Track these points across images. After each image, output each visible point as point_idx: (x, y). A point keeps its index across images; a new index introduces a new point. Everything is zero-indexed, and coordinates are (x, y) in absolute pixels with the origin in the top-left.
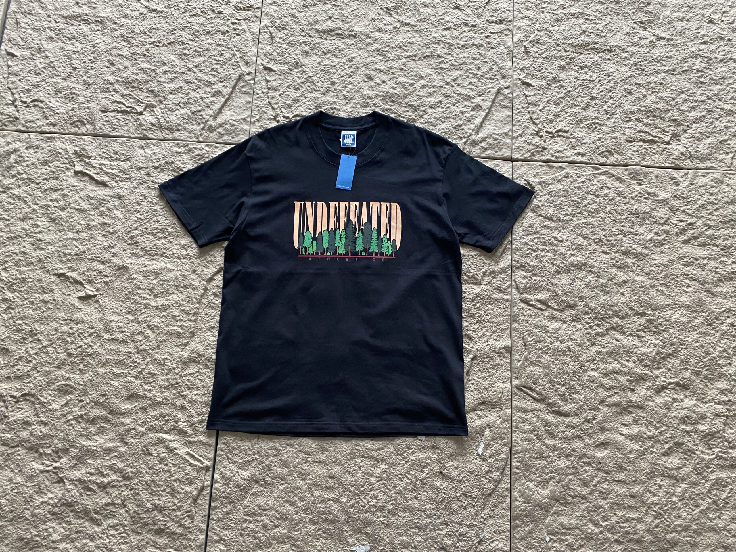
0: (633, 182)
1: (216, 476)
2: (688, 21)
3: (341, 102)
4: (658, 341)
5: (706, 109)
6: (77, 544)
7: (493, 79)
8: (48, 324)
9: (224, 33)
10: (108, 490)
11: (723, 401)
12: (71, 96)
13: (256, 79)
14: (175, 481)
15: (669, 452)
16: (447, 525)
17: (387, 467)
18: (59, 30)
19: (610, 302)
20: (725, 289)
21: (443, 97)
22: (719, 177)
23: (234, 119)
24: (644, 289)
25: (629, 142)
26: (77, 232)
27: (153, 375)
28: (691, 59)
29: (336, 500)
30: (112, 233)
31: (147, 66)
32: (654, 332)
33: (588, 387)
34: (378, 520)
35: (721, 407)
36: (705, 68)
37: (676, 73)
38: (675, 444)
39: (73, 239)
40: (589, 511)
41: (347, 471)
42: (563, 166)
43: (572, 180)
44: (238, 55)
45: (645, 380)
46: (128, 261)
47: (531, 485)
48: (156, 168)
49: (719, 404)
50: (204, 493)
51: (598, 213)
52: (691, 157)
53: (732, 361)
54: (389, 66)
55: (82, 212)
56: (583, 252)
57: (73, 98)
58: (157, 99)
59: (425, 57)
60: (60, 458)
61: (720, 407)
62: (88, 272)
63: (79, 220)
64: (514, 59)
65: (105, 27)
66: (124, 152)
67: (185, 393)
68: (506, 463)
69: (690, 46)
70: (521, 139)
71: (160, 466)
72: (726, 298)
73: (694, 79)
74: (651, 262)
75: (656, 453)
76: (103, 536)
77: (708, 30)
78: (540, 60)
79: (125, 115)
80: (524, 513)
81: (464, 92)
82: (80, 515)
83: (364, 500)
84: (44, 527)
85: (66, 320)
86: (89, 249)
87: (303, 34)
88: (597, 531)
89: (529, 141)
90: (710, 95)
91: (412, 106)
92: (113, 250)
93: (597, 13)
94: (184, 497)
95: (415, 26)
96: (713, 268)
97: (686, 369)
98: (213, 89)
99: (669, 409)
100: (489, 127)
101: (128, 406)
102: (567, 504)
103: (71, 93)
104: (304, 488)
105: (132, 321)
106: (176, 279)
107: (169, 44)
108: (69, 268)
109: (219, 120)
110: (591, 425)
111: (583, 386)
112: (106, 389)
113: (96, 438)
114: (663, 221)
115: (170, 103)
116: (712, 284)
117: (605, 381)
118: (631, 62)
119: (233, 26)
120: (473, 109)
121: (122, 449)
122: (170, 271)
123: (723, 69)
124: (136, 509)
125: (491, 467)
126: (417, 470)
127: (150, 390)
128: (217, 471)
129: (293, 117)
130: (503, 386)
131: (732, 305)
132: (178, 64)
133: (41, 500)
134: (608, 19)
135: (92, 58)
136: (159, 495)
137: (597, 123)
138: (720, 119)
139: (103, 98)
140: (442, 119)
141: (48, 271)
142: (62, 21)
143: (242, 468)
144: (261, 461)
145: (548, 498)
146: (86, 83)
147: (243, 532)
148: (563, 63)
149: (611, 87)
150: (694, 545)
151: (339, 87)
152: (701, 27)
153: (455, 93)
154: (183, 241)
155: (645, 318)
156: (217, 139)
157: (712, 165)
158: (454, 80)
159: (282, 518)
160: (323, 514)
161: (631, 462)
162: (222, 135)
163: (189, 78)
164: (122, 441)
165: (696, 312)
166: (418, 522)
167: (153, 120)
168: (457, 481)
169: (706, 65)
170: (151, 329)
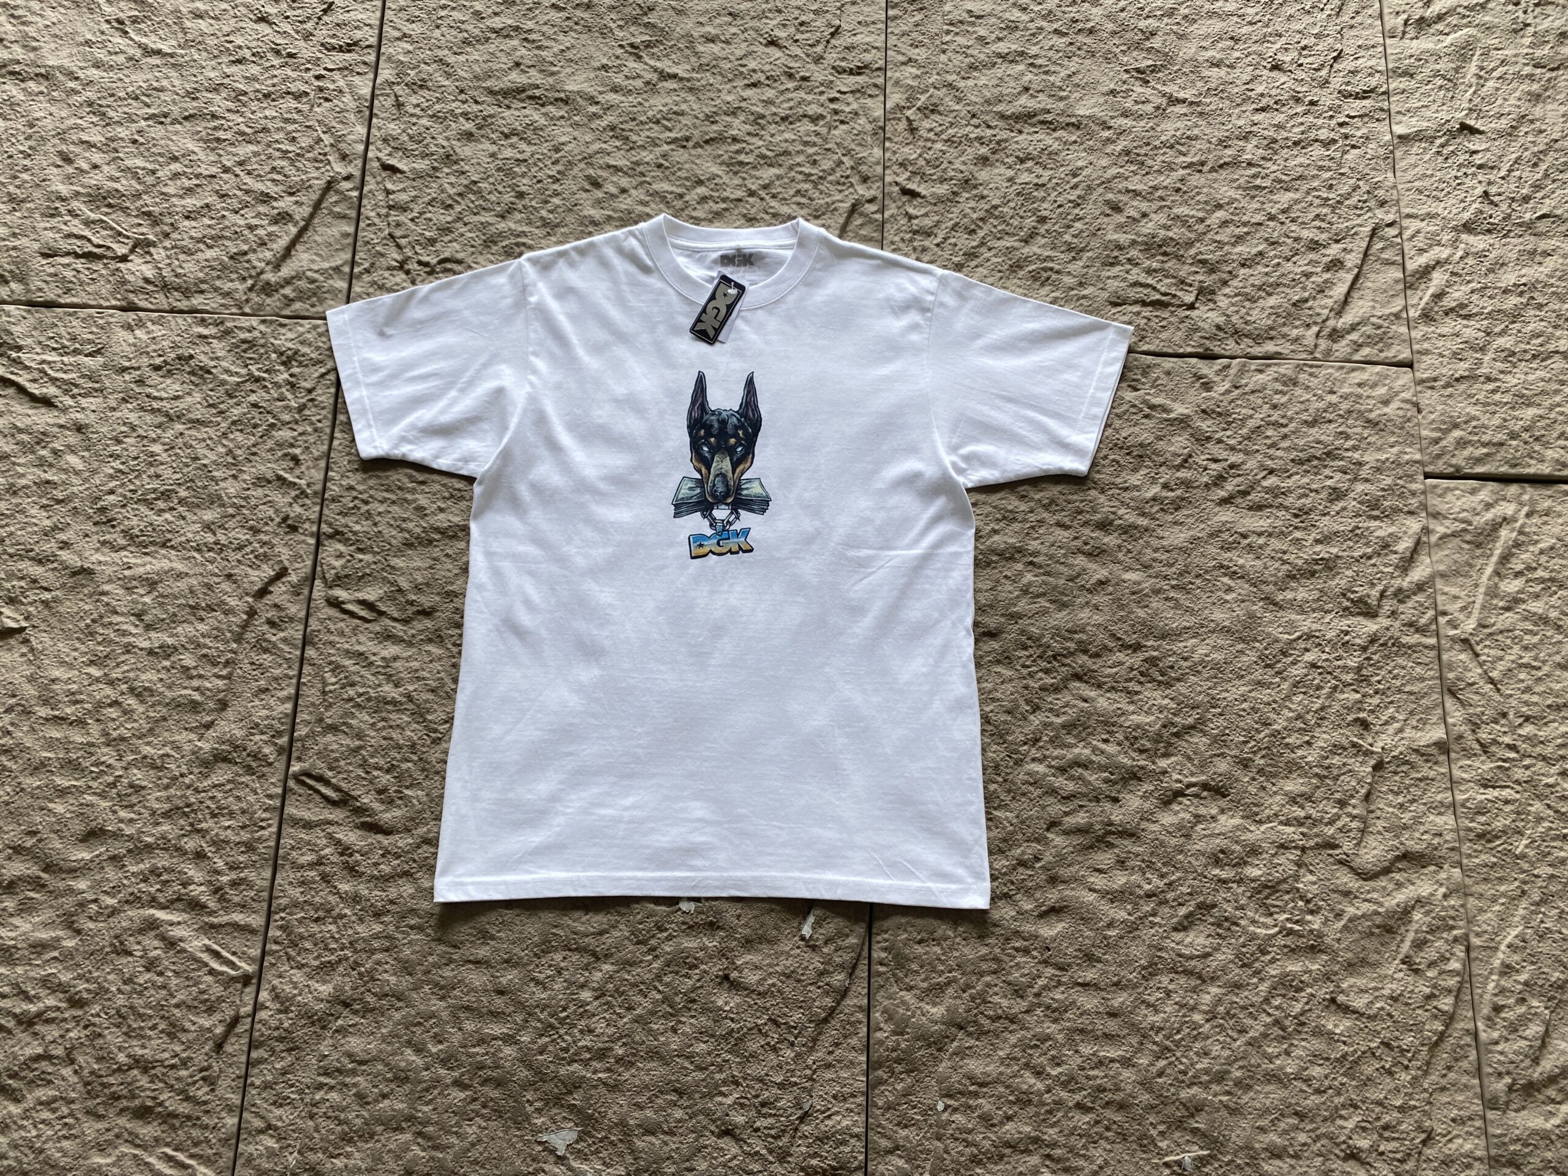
1: (264, 995)
2: (1231, 66)
3: (537, 231)
4: (1166, 701)
5: (1266, 240)
7: (844, 184)
9: (298, 96)
10: (38, 1028)
11: (1295, 819)
13: (366, 189)
14: (177, 1006)
15: (1186, 923)
16: (737, 1084)
17: (615, 968)
19: (1071, 625)
20: (1302, 593)
21: (743, 221)
22: (1289, 373)
23: (316, 267)
24: (1140, 596)
25: (1115, 304)
27: (137, 789)
28: (1236, 142)
29: (508, 1039)
30: (62, 501)
31: (139, 162)
32: (1160, 683)
33: (1024, 794)
34: (595, 1077)
35: (1292, 829)
36: (1263, 158)
37: (1206, 169)
38: (1201, 906)
40: (1024, 1046)
41: (532, 979)
44: (327, 139)
45: (1140, 779)
46: (94, 558)
47: (908, 996)
48: (157, 368)
49: (1287, 823)
50: (240, 1029)
52: (1237, 334)
53: (1313, 737)
54: (634, 159)
56: (1016, 526)
58: (158, 229)
59: (707, 142)
61: (1289, 830)
62: (7, 581)
64: (887, 144)
65: (56, 87)
66: (91, 337)
67: (204, 825)
68: (860, 955)
69: (1234, 117)
71: (148, 976)
72: (1303, 612)
73: (1242, 181)
74: (1155, 543)
75: (1160, 926)
76: (25, 1123)
77: (1271, 85)
78: (939, 146)
79: (91, 262)
80: (894, 1055)
81: (785, 210)
83: (567, 1037)
86: (12, 534)
87: (462, 97)
88: (1040, 1086)
90: (1273, 211)
92: (62, 536)
93: (1050, 54)
94: (196, 1039)
95: (688, 80)
96: (1277, 552)
97: (1222, 755)
98: (274, 208)
99: (1187, 836)
101: (83, 855)
102: (981, 1033)
104: (445, 1015)
105: (98, 680)
106: (192, 592)
107: (186, 118)
109: (286, 271)
110: (1030, 872)
111: (1016, 794)
112: (39, 820)
113: (16, 921)
114: (1179, 461)
115: (185, 236)
116: (1276, 584)
117: (1060, 782)
118: (1118, 148)
119: (317, 83)
121: (70, 943)
122: (180, 576)
123: (1299, 160)
124: (96, 1067)
125: (828, 964)
126: (677, 973)
127: (131, 820)
128: (265, 986)
129: (440, 262)
131: (1314, 626)
132: (203, 158)
134: (1073, 65)
135: (25, 148)
136: (143, 1037)
137: (1051, 269)
138: (1294, 259)
139: (45, 229)
143: (317, 977)
144: (355, 962)
145: (944, 1024)
146: (12, 199)
147: (315, 1110)
148: (983, 150)
149: (1079, 197)
150: (1234, 1111)
151: (533, 203)
152: (1256, 77)
153: (767, 213)
154: (208, 516)
155: (1141, 656)
156: (281, 309)
157: (1278, 349)
158: (765, 187)
159: (396, 1078)
160: (481, 1068)
161: (1109, 946)
162: (290, 301)
163: (225, 187)
164: (69, 927)
165: (1244, 641)
166: (677, 1081)
167: (149, 272)
168: (759, 994)
169: (1265, 153)
170: (137, 696)
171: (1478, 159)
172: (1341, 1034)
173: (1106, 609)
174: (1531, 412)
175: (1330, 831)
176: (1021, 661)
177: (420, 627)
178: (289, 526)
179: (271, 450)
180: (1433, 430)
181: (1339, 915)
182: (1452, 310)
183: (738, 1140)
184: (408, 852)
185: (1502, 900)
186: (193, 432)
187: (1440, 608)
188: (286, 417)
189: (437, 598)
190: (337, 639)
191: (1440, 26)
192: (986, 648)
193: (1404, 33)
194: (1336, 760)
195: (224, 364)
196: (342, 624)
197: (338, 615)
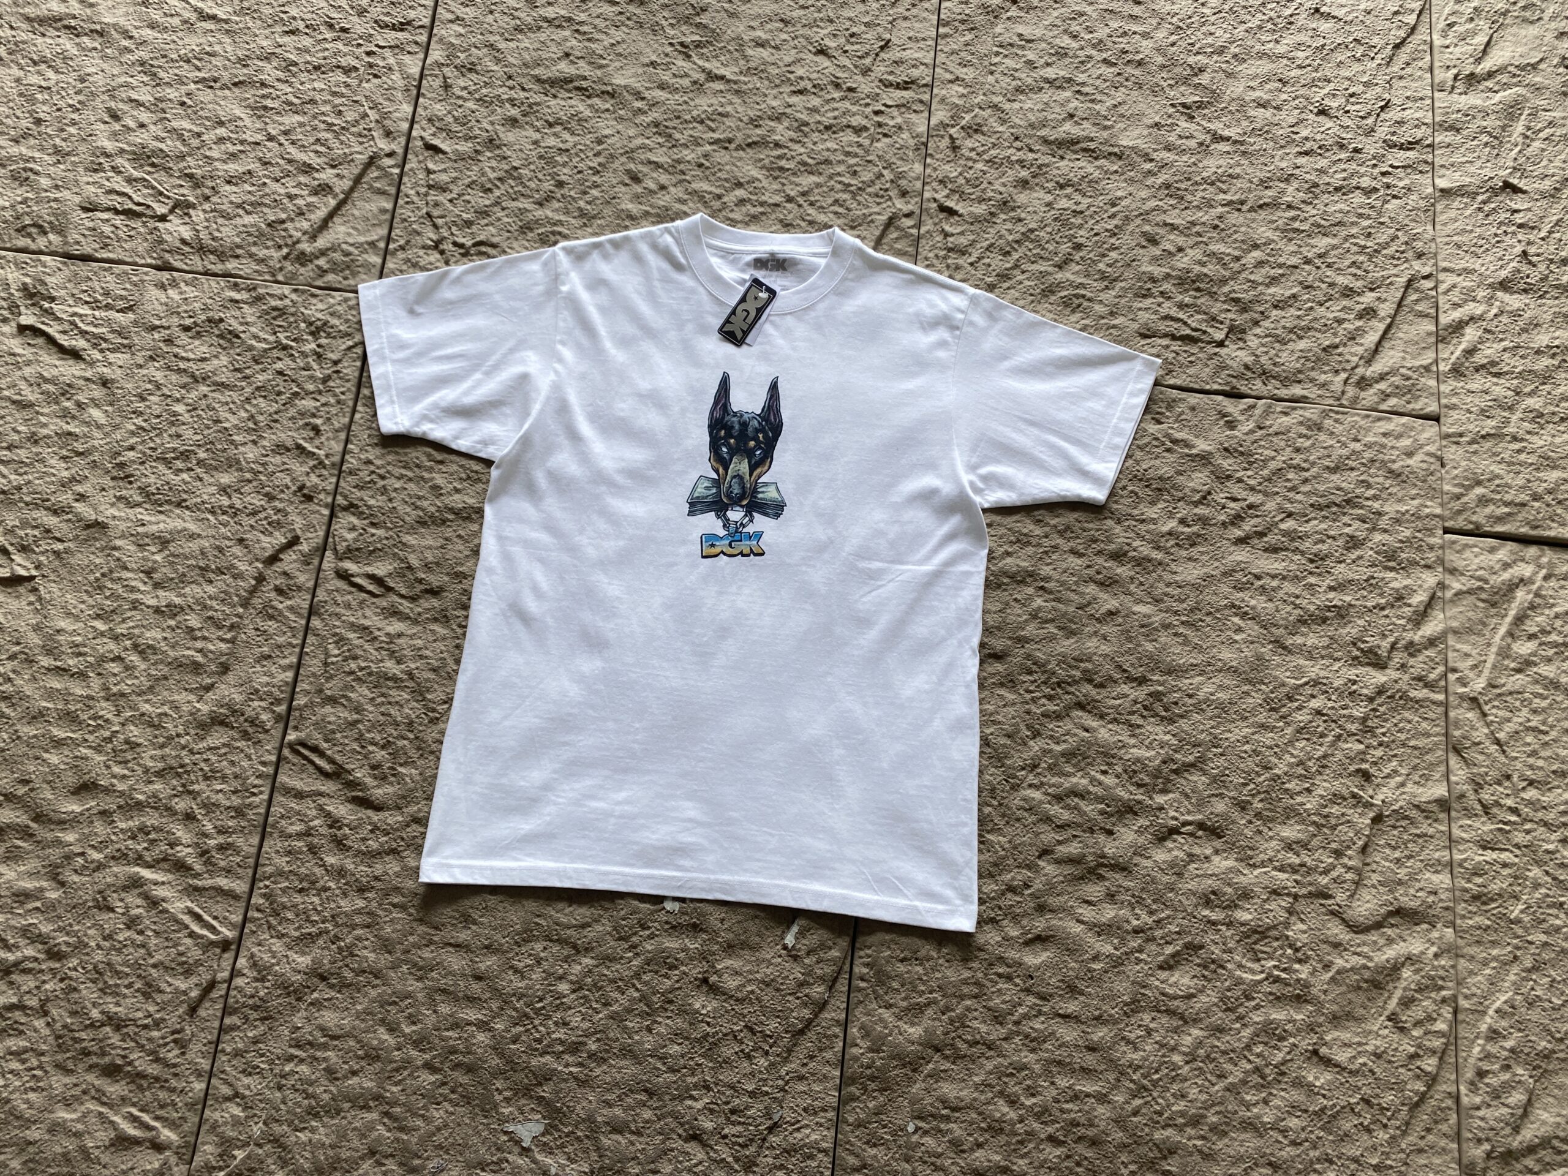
1: (242, 962)
2: (1278, 108)
3: (573, 221)
4: (1168, 737)
5: (1301, 283)
7: (883, 197)
9: (348, 71)
10: (14, 977)
11: (1290, 865)
12: (24, 175)
13: (407, 167)
14: (154, 966)
15: (1172, 962)
16: (708, 1088)
17: (595, 962)
18: (16, 44)
19: (1077, 653)
20: (1310, 639)
21: (779, 226)
22: (1315, 417)
23: (351, 241)
24: (1149, 630)
25: (1144, 336)
26: (8, 448)
27: (133, 746)
28: (1277, 183)
29: (482, 1026)
30: (82, 454)
31: (186, 124)
32: (1163, 718)
33: (1018, 820)
34: (567, 1071)
35: (1286, 876)
36: (1303, 202)
37: (1245, 208)
38: (1188, 946)
40: (1000, 1073)
41: (511, 967)
44: (373, 115)
45: (1136, 814)
46: (109, 512)
47: (886, 1014)
48: (187, 329)
49: (1281, 869)
50: (215, 994)
52: (1265, 375)
53: (1313, 784)
54: (676, 157)
55: (24, 407)
56: (1030, 550)
57: (27, 179)
58: (199, 191)
59: (749, 145)
61: (1283, 876)
62: (21, 529)
63: (17, 424)
64: (929, 160)
65: (109, 43)
66: (123, 293)
67: (196, 787)
68: (841, 969)
69: (1277, 158)
71: (128, 934)
72: (1311, 658)
73: (1280, 222)
74: (1168, 577)
75: (1146, 963)
77: (1315, 129)
78: (980, 166)
79: (130, 219)
80: (868, 1072)
81: (822, 218)
83: (541, 1028)
86: (29, 482)
87: (510, 83)
88: (1013, 1115)
90: (1310, 255)
92: (79, 489)
93: (1098, 82)
94: (171, 1001)
95: (735, 82)
96: (1289, 596)
97: (1221, 796)
98: (315, 179)
99: (1180, 875)
101: (74, 807)
102: (957, 1057)
103: (25, 169)
104: (421, 996)
105: (102, 634)
106: (202, 553)
107: (235, 84)
109: (321, 242)
110: (1018, 899)
111: (1010, 819)
112: (32, 768)
113: (2, 868)
114: (1197, 497)
115: (225, 200)
116: (1286, 628)
117: (1055, 810)
118: (1159, 181)
119: (367, 59)
121: (53, 895)
122: (193, 536)
123: (1340, 206)
124: (69, 1020)
125: (808, 975)
126: (656, 972)
127: (124, 777)
128: (243, 953)
129: (475, 245)
131: (1322, 673)
132: (249, 125)
134: (1120, 95)
135: (75, 103)
136: (118, 994)
137: (1083, 296)
138: (1327, 304)
139: (88, 183)
142: (25, 26)
143: (297, 948)
144: (336, 936)
145: (921, 1044)
146: (57, 151)
147: (284, 1082)
148: (1024, 173)
149: (1116, 227)
150: (1208, 1156)
151: (572, 193)
152: (1302, 121)
153: (804, 220)
154: (225, 479)
155: (1144, 691)
156: (313, 279)
157: (1305, 393)
158: (804, 194)
159: (367, 1056)
160: (453, 1053)
161: (1093, 979)
162: (323, 272)
163: (268, 155)
164: (54, 879)
165: (1250, 683)
167: (186, 233)
168: (737, 1000)
169: (1306, 197)
170: (140, 653)
171: (1519, 218)
172: (1321, 1087)
173: (1114, 640)
174: (1555, 475)
175: (1324, 880)
177: (427, 605)
178: (304, 495)
179: (292, 418)
180: (1456, 485)
181: (1327, 966)
182: (1483, 366)
183: (705, 1145)
184: (397, 830)
185: (1494, 964)
186: (217, 395)
187: (1451, 664)
188: (311, 387)
189: (446, 579)
190: (343, 611)
191: (1489, 84)
192: (990, 669)
193: (1453, 87)
194: (1335, 810)
195: (253, 329)
196: (349, 597)
197: (346, 587)
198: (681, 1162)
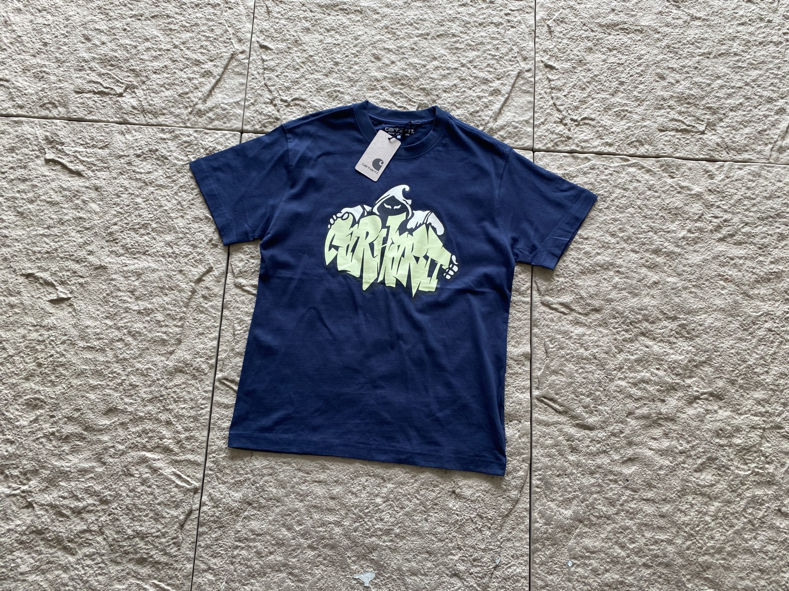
0: (664, 175)
1: (205, 498)
3: (346, 84)
4: (690, 348)
5: (744, 96)
6: (48, 576)
7: (514, 61)
8: (15, 331)
9: (214, 6)
10: (83, 515)
11: (760, 413)
12: (41, 75)
13: (251, 58)
14: (159, 504)
15: (701, 468)
16: (460, 549)
17: (394, 486)
19: (639, 306)
20: (762, 291)
21: (458, 81)
22: (756, 170)
23: (226, 102)
24: (676, 291)
25: (661, 131)
26: (48, 228)
27: (134, 387)
28: (728, 42)
29: (338, 524)
30: (88, 228)
31: (128, 41)
32: (687, 338)
33: (614, 397)
34: (384, 544)
35: (758, 418)
36: (743, 51)
37: (711, 56)
38: (709, 459)
39: (43, 235)
40: (615, 532)
41: (350, 492)
42: (589, 157)
43: (599, 173)
44: (231, 31)
45: (676, 390)
46: (107, 260)
47: (552, 505)
48: (138, 156)
49: (756, 415)
50: (193, 517)
51: (627, 208)
52: (728, 148)
53: (769, 369)
54: (399, 45)
55: (54, 205)
56: (610, 251)
57: (43, 77)
58: (139, 79)
59: (438, 36)
60: (29, 480)
62: (59, 272)
63: (50, 214)
64: (537, 40)
66: (102, 138)
67: (170, 407)
68: (525, 481)
69: (727, 28)
70: (543, 127)
71: (143, 488)
72: (764, 301)
73: (731, 63)
74: (684, 262)
75: (688, 469)
76: (78, 566)
77: (746, 10)
78: (565, 41)
79: (102, 96)
80: (545, 536)
81: (481, 75)
82: (51, 543)
83: (369, 523)
84: (10, 557)
85: (35, 326)
86: (62, 246)
87: (304, 8)
88: (623, 554)
89: (552, 130)
90: (748, 81)
91: (424, 89)
92: (89, 248)
94: (170, 522)
96: (750, 268)
97: (721, 378)
98: (202, 68)
99: (702, 421)
100: (509, 113)
102: (592, 525)
103: (41, 72)
104: (303, 510)
105: (111, 327)
106: (160, 280)
107: (152, 17)
108: (39, 268)
109: (209, 104)
110: (617, 439)
111: (610, 397)
112: (81, 402)
113: (70, 457)
114: (697, 217)
115: (154, 83)
116: (749, 285)
117: (633, 391)
118: (664, 44)
120: (491, 94)
121: (100, 470)
122: (154, 271)
123: (762, 52)
124: (116, 536)
125: (509, 486)
126: (427, 489)
127: (131, 404)
128: (205, 493)
129: (292, 100)
130: (521, 396)
131: (770, 309)
132: (163, 39)
133: (7, 527)
135: (65, 32)
136: (141, 521)
137: (627, 110)
138: (759, 107)
139: (77, 78)
140: (457, 105)
141: (15, 271)
143: (233, 489)
144: (254, 481)
145: (572, 519)
146: (58, 60)
147: (234, 560)
148: (590, 44)
149: (642, 71)
150: (727, 568)
151: (344, 68)
152: (739, 6)
153: (471, 76)
154: (168, 238)
155: (676, 324)
156: (206, 124)
157: (750, 157)
158: (470, 62)
159: (277, 544)
160: (324, 539)
161: (661, 479)
162: (212, 120)
163: (175, 56)
164: (99, 461)
165: (732, 316)
166: (428, 547)
167: (135, 103)
168: (472, 501)
169: (744, 48)
170: (132, 336)
172: (784, 528)
173: (658, 297)
175: (778, 420)
176: (612, 325)
178: (213, 244)
181: (783, 465)
183: (461, 578)
186: (158, 192)
190: (241, 306)
194: (782, 381)
195: (175, 154)
196: (243, 298)
197: (241, 292)
198: (449, 589)
